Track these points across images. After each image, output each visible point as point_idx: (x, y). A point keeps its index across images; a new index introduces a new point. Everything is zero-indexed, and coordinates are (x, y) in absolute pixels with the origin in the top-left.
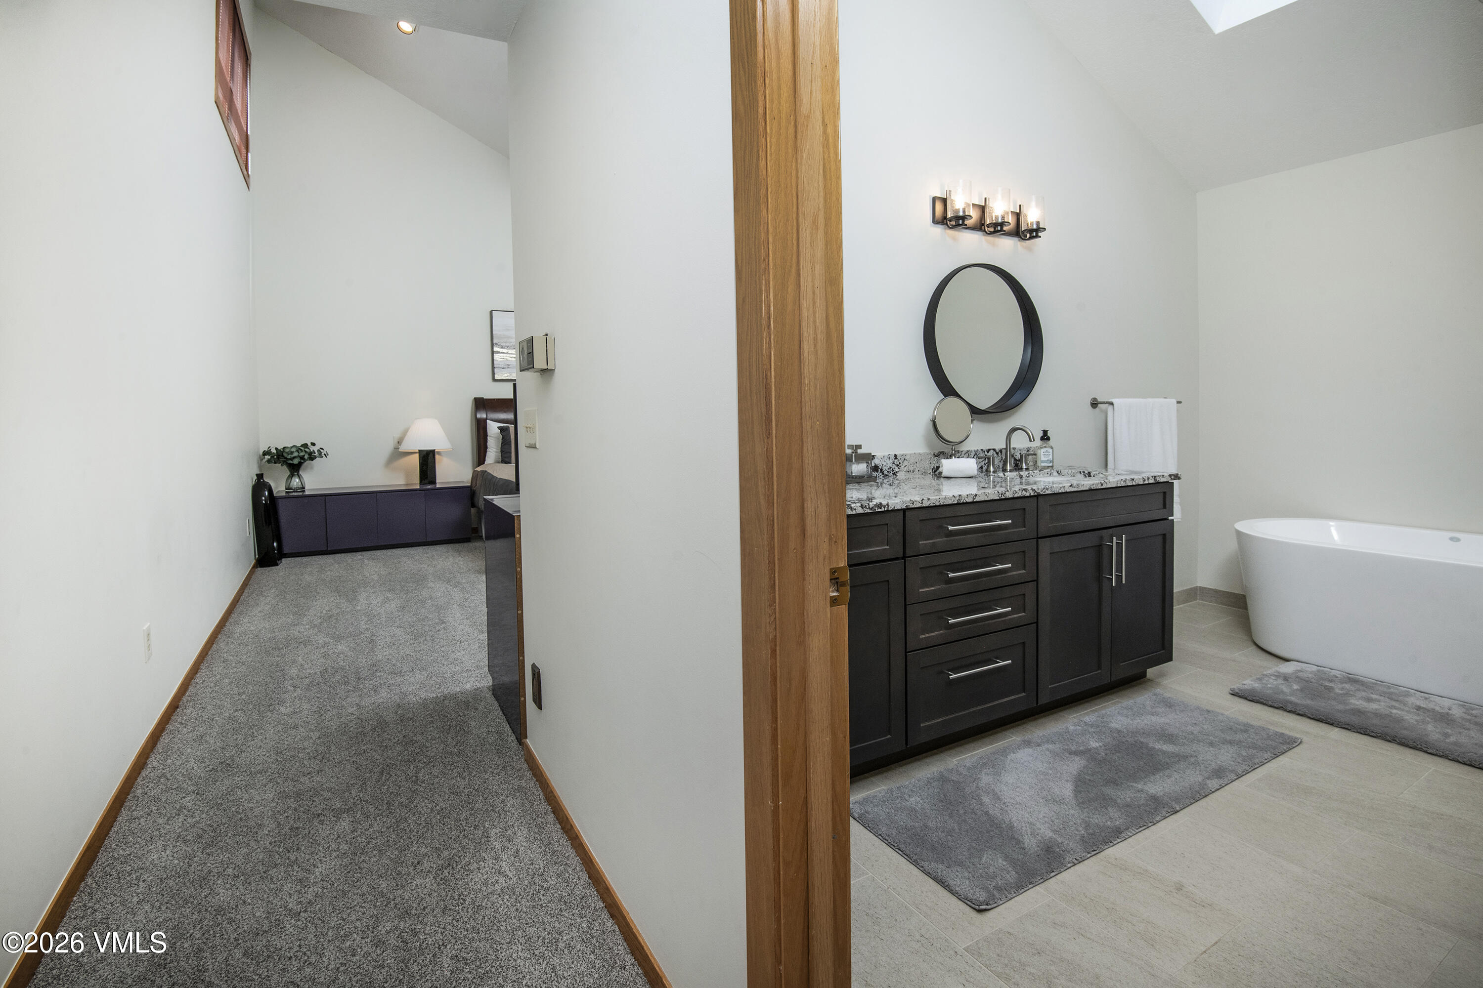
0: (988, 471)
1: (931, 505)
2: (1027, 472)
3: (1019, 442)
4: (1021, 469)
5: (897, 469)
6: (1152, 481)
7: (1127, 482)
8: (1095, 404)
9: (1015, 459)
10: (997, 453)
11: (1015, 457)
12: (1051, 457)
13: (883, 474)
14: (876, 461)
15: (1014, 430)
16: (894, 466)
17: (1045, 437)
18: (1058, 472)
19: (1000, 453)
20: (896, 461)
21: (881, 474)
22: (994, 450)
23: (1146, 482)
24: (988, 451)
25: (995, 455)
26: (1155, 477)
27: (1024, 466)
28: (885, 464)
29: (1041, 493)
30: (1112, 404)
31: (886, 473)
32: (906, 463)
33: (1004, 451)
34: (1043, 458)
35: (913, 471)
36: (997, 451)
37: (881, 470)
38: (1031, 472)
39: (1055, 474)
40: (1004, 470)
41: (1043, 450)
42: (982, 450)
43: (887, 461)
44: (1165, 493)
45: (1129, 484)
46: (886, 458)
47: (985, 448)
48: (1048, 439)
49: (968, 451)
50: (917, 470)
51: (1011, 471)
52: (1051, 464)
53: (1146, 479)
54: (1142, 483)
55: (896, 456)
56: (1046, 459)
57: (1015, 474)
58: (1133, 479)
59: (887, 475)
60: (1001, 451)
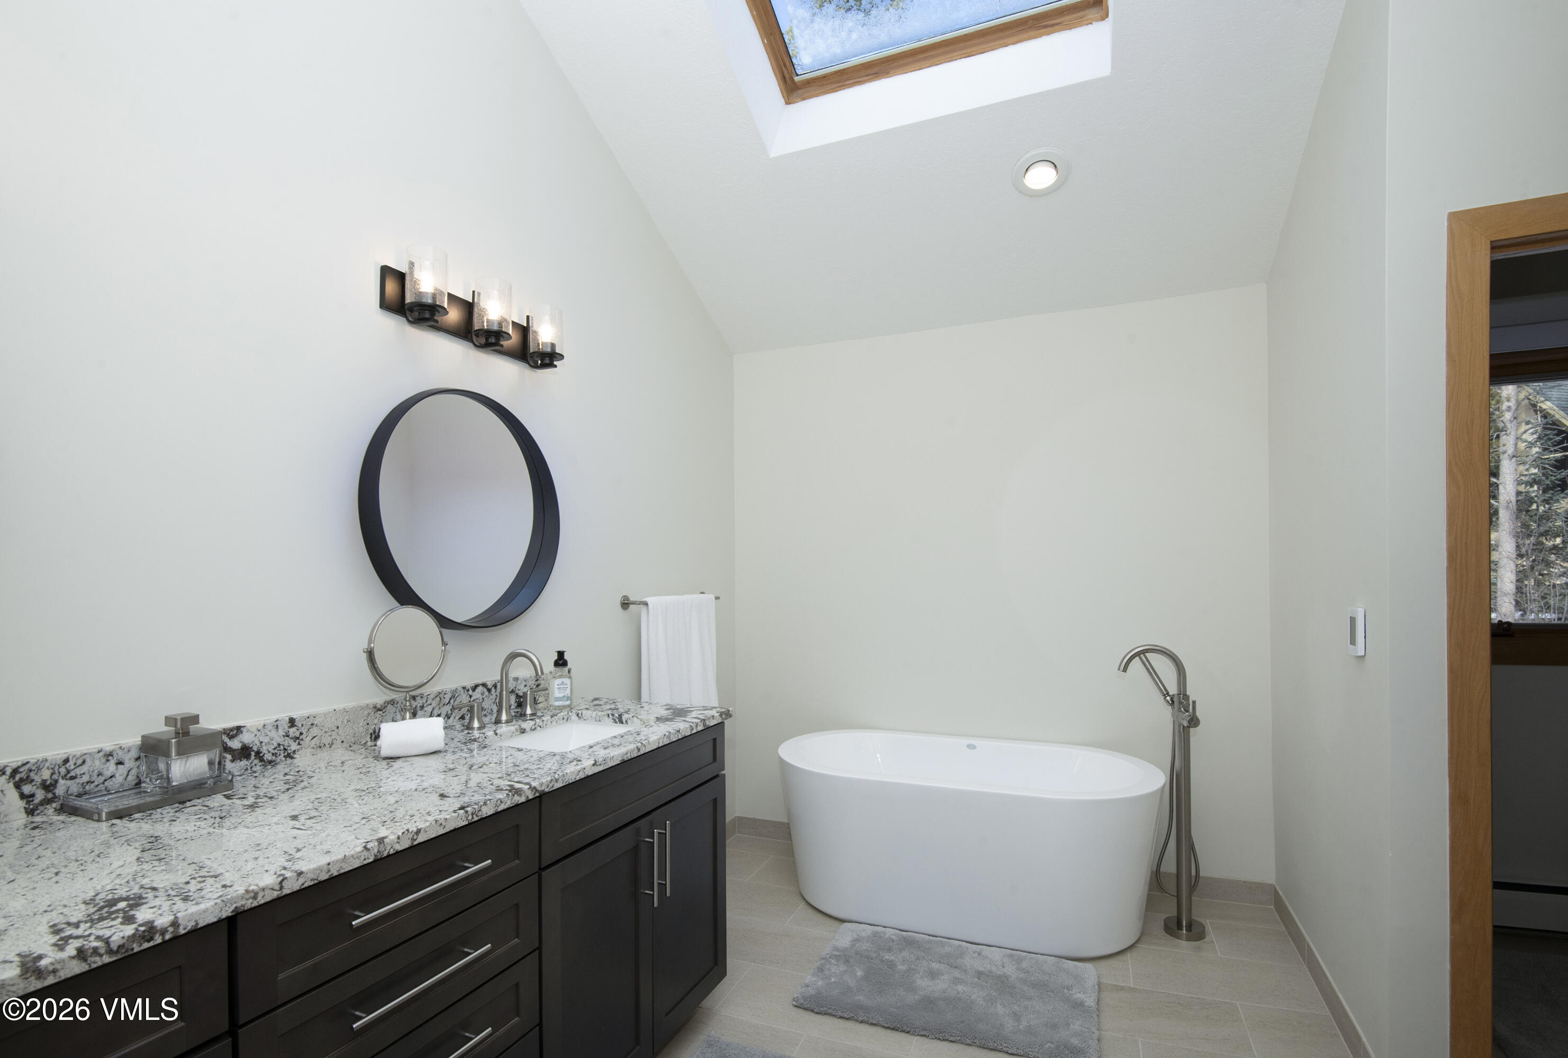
0: (469, 727)
1: (306, 885)
2: (532, 723)
3: (521, 671)
4: (522, 715)
5: (294, 746)
6: (700, 728)
7: (672, 736)
8: (625, 604)
9: (517, 695)
10: (489, 690)
11: (517, 692)
12: (568, 692)
13: (261, 760)
14: (246, 738)
15: (513, 656)
16: (288, 741)
17: (561, 661)
18: (578, 715)
19: (493, 690)
20: (292, 730)
21: (256, 761)
22: (484, 685)
23: (695, 731)
24: (475, 688)
25: (486, 693)
26: (704, 720)
27: (529, 711)
28: (266, 740)
29: (547, 790)
30: (646, 604)
31: (268, 757)
32: (315, 731)
33: (499, 685)
34: (557, 694)
35: (331, 745)
36: (490, 687)
37: (258, 753)
38: (538, 721)
39: (574, 717)
40: (498, 721)
41: (558, 681)
42: (464, 688)
43: (273, 734)
44: (715, 740)
45: (674, 740)
46: (270, 727)
47: (469, 684)
48: (565, 664)
49: (440, 693)
50: (339, 741)
51: (507, 722)
52: (568, 703)
53: (694, 726)
54: (689, 734)
55: (292, 722)
56: (562, 695)
57: (512, 728)
58: (679, 731)
59: (270, 762)
60: (495, 686)
